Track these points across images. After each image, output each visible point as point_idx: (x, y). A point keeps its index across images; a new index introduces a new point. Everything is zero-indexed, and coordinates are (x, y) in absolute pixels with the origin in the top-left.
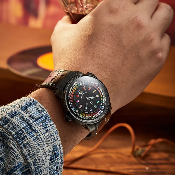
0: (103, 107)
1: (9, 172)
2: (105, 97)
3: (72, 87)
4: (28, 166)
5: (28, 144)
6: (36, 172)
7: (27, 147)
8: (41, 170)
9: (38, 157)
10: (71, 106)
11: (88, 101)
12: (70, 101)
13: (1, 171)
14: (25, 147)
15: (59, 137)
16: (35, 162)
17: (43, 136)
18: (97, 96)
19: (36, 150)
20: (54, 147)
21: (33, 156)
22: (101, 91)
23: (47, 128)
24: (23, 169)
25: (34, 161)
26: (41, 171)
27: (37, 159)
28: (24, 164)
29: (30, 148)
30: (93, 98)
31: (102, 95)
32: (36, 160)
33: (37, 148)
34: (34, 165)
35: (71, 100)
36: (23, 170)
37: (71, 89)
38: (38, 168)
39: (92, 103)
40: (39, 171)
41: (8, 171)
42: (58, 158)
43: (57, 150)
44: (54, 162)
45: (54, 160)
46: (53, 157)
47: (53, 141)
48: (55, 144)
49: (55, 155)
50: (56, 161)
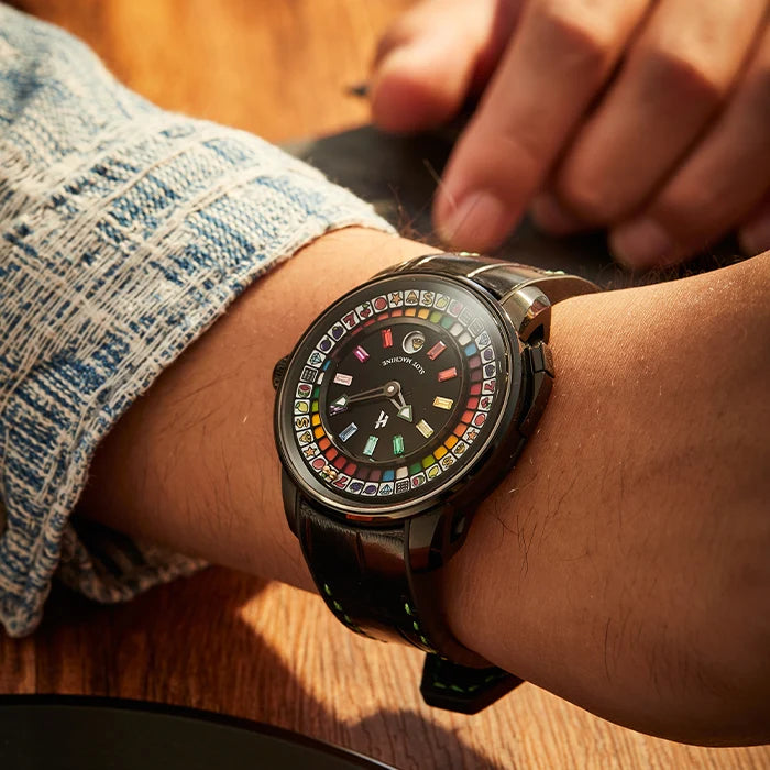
2: (440, 472)
3: (417, 292)
10: (330, 332)
12: (352, 320)
18: (425, 429)
22: (465, 437)
30: (406, 413)
31: (449, 451)
35: (357, 321)
37: (407, 293)
39: (384, 422)
42: (80, 395)
43: (108, 365)
44: (53, 389)
45: (64, 382)
46: (72, 365)
47: (135, 319)
48: (126, 340)
49: (81, 370)
50: (61, 395)
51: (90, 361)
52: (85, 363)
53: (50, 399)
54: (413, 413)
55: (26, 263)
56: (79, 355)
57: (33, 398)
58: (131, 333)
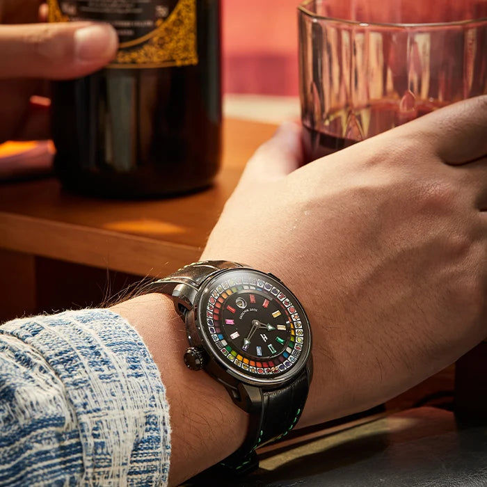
0: (291, 356)
1: (26, 426)
2: (302, 338)
3: (220, 286)
4: (77, 433)
5: (86, 381)
6: (96, 453)
7: (82, 388)
8: (108, 454)
9: (106, 418)
11: (254, 329)
12: (209, 314)
13: (2, 421)
14: (77, 387)
15: (165, 402)
16: (97, 428)
17: (126, 381)
18: (281, 328)
19: (105, 402)
20: (148, 417)
21: (95, 411)
22: (294, 320)
23: (136, 368)
24: (64, 436)
25: (96, 424)
26: (108, 457)
27: (104, 422)
28: (68, 425)
29: (88, 392)
30: (270, 327)
31: (294, 329)
32: (102, 423)
33: (107, 399)
34: (95, 436)
35: (212, 313)
36: (64, 440)
37: (217, 289)
38: (102, 444)
39: (266, 337)
40: (102, 453)
41: (24, 425)
42: (156, 451)
43: (155, 430)
44: (144, 458)
45: (146, 451)
46: (142, 442)
47: (149, 402)
48: (152, 413)
49: (148, 441)
50: (149, 458)
51: (147, 435)
52: (146, 437)
53: (145, 464)
54: (272, 325)
55: (101, 416)
56: (141, 436)
57: (138, 470)
58: (152, 409)
